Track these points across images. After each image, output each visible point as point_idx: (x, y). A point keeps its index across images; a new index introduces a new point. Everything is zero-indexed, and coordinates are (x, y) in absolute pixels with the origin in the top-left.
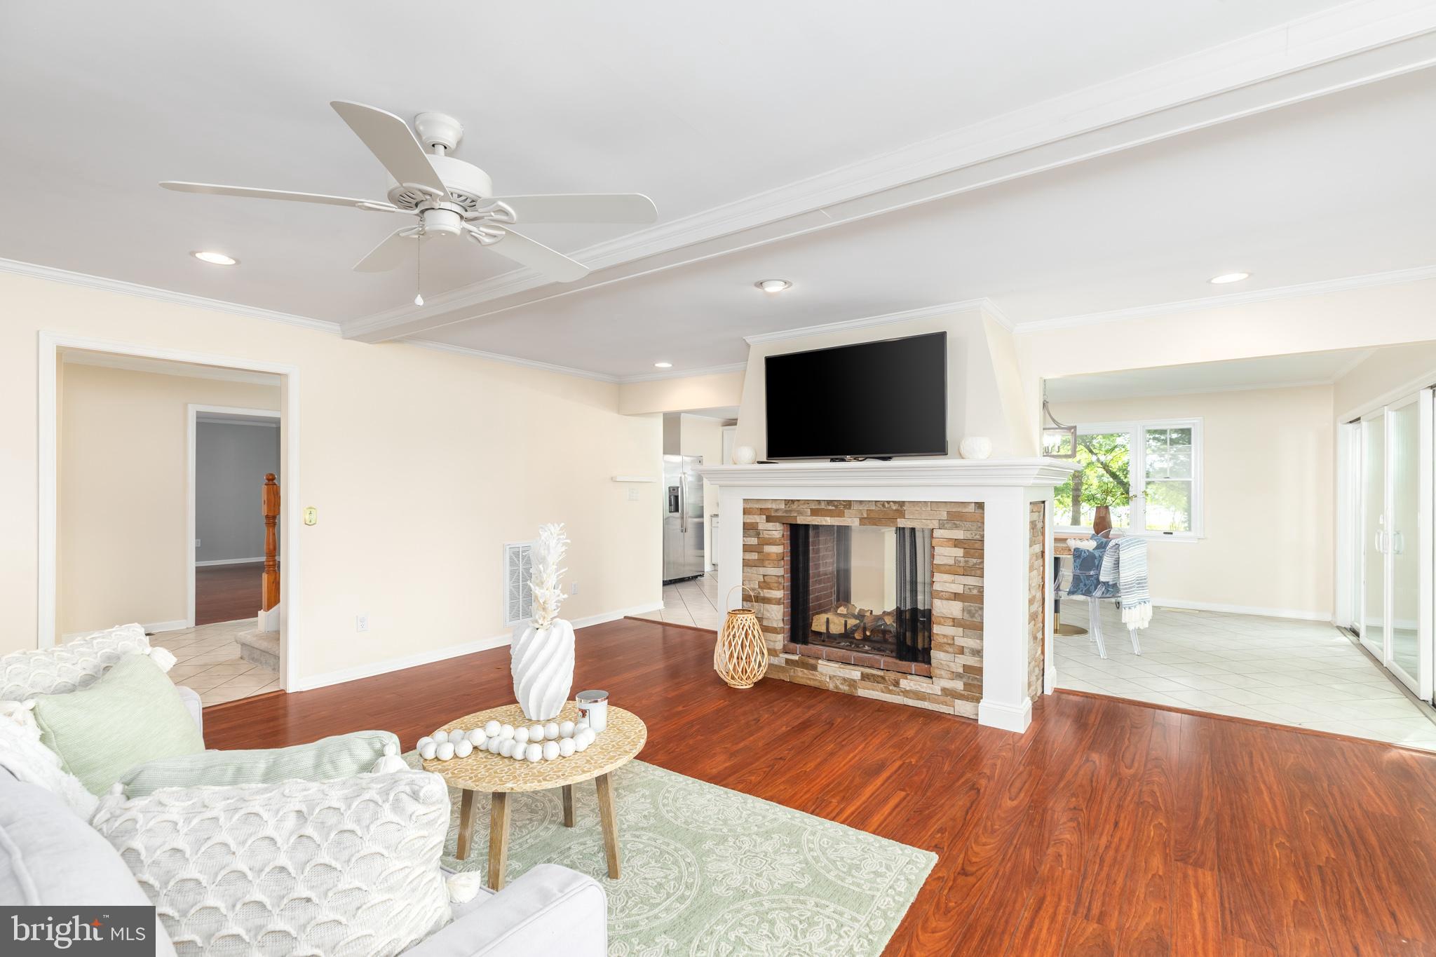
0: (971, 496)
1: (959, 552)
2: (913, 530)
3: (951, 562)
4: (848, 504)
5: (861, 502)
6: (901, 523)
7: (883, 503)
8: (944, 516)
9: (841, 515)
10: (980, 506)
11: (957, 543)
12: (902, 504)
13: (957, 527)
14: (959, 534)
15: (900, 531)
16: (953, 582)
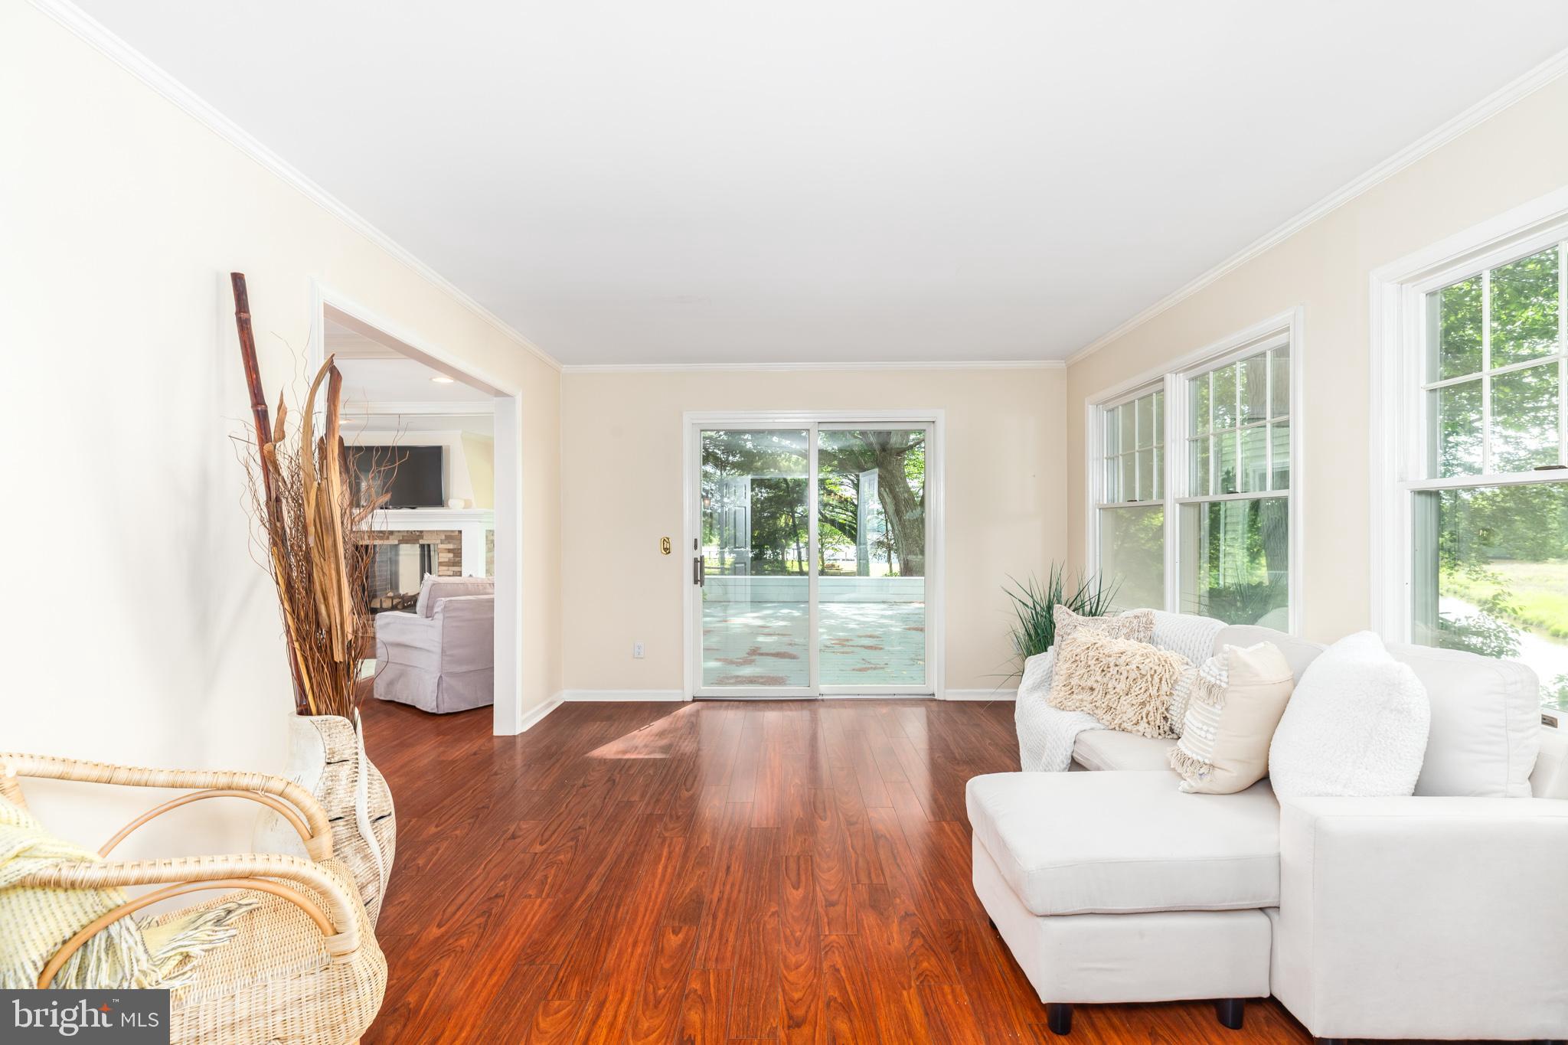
0: (456, 528)
1: (451, 555)
2: (429, 546)
3: (447, 560)
4: (391, 533)
5: (399, 531)
6: (422, 542)
7: (411, 532)
8: (443, 537)
9: (388, 538)
10: (460, 532)
11: (449, 551)
12: (421, 532)
13: (449, 543)
14: (451, 546)
15: (422, 546)
16: (448, 570)
